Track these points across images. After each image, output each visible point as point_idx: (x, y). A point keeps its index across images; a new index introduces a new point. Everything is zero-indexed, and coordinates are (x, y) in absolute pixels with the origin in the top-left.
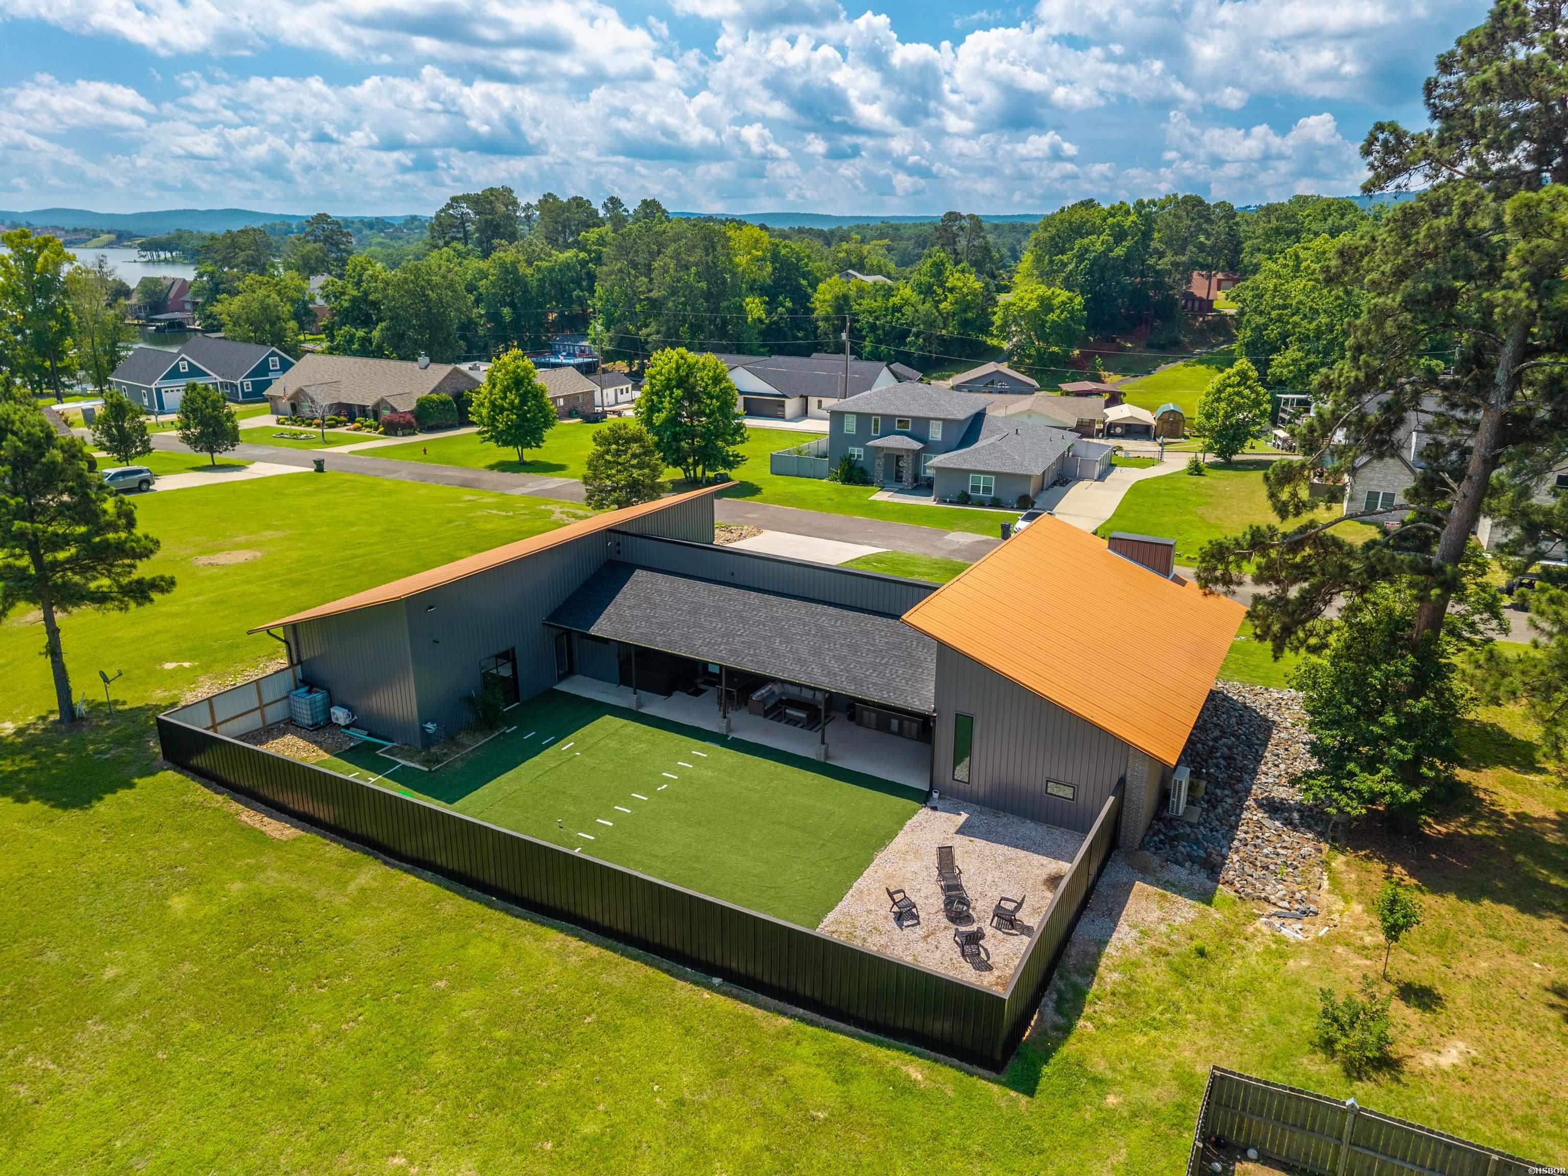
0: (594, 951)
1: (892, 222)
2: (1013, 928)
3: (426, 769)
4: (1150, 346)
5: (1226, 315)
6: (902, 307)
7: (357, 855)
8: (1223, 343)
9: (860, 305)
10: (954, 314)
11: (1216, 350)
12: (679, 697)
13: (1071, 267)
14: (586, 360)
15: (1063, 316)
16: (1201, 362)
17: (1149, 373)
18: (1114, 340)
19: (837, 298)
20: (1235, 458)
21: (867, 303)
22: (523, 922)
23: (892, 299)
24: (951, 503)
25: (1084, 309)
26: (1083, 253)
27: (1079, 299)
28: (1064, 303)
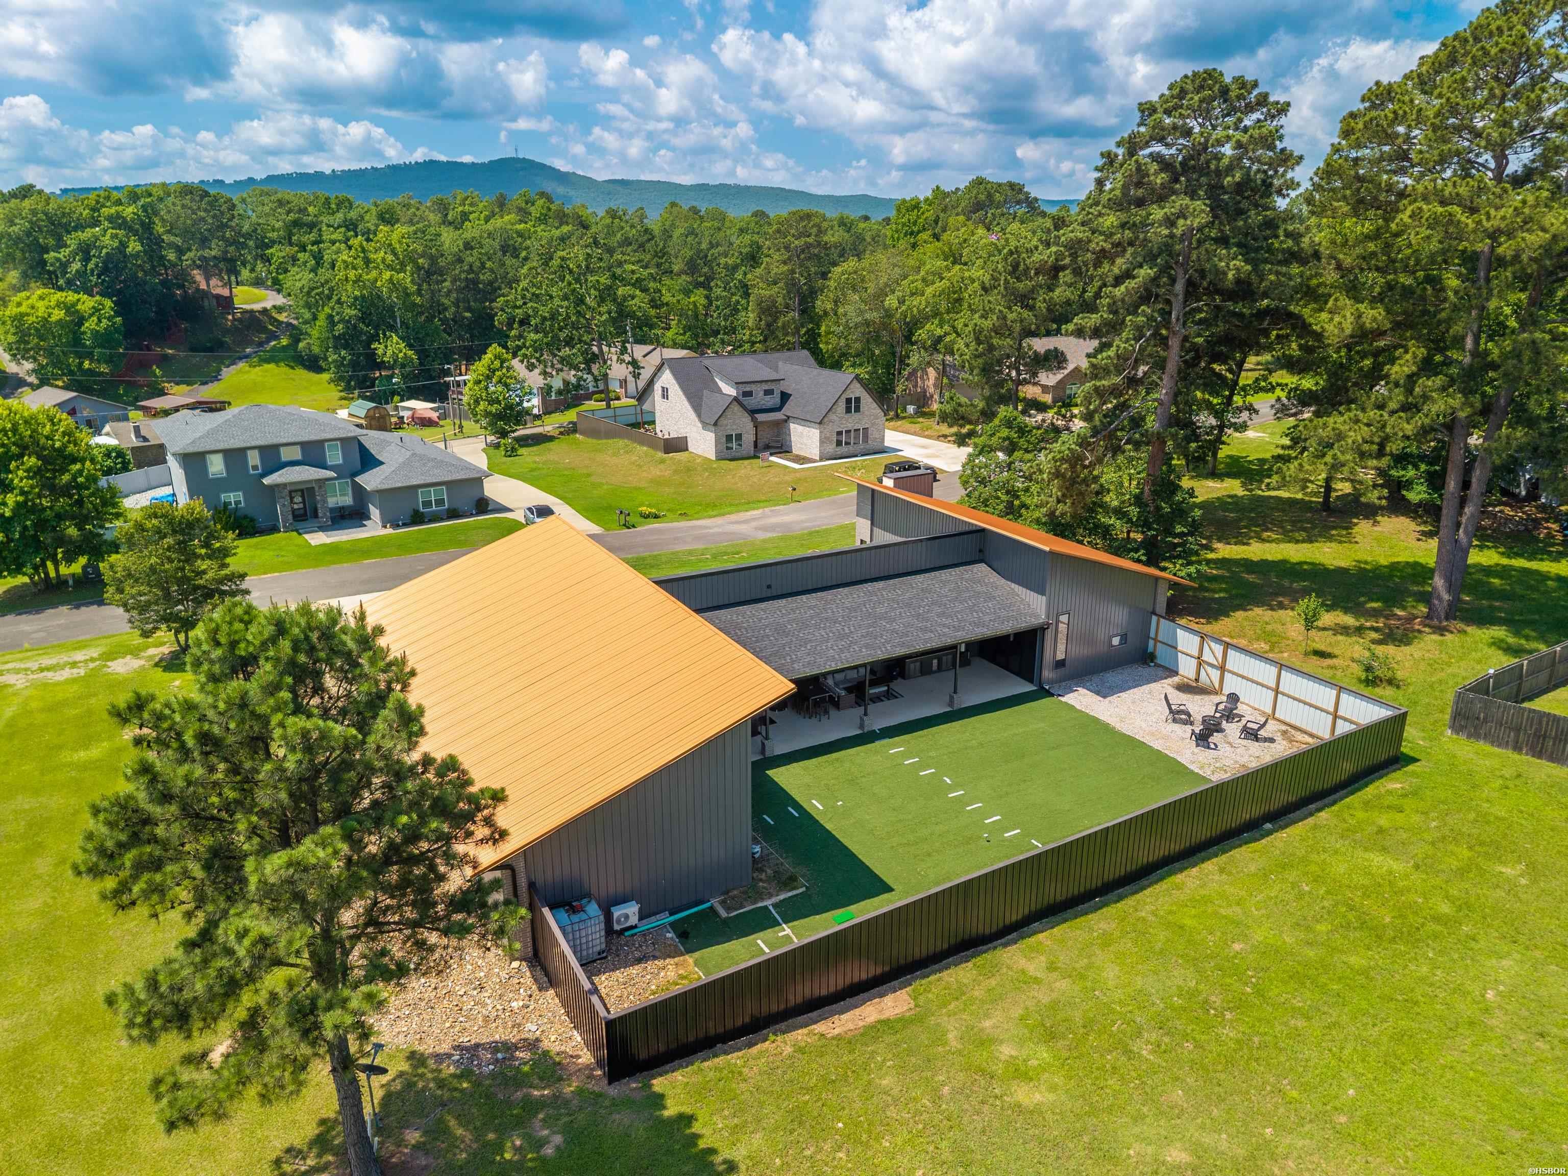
5: (253, 311)
11: (268, 347)
13: (75, 267)
15: (101, 325)
17: (217, 378)
18: (148, 347)
24: (405, 525)
25: (117, 314)
26: (85, 251)
27: (108, 303)
28: (96, 310)
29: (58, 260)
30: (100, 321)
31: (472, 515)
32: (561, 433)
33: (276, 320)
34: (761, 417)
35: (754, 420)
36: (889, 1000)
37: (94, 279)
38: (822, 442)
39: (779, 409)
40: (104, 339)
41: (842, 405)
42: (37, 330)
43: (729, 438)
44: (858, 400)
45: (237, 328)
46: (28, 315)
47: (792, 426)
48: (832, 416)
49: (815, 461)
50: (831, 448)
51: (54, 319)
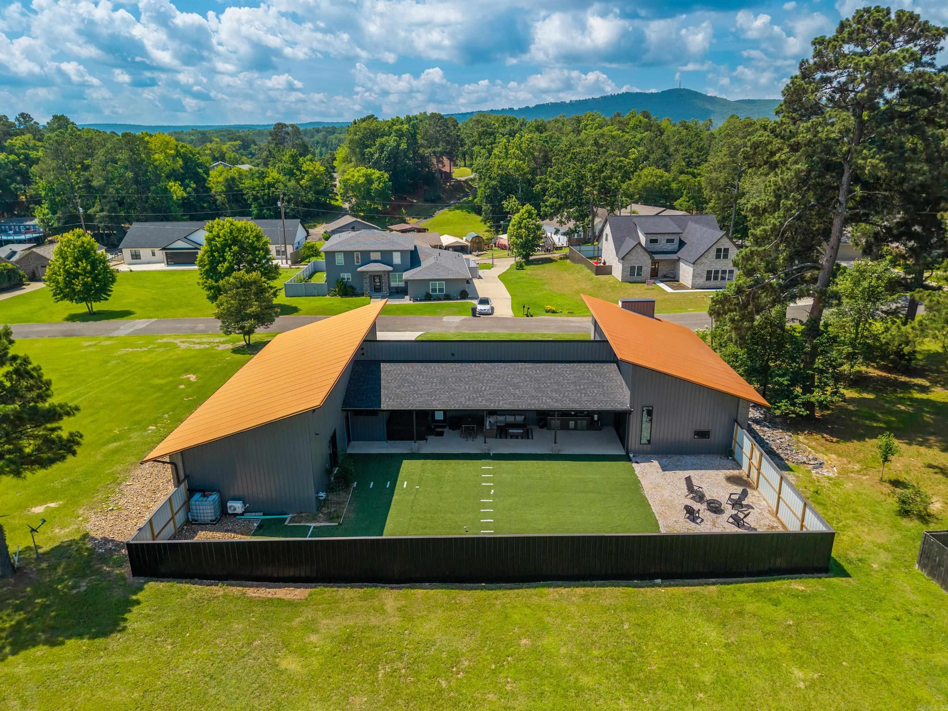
0: (580, 591)
1: (199, 129)
2: (742, 508)
3: (337, 524)
4: (426, 201)
5: (460, 181)
6: (274, 184)
7: (369, 590)
8: (464, 197)
9: (244, 183)
10: (310, 187)
11: (462, 201)
12: (431, 438)
13: (376, 156)
14: (35, 235)
15: (380, 186)
16: (458, 208)
17: (432, 216)
18: (405, 198)
19: (227, 180)
20: (531, 258)
21: (247, 183)
22: (520, 591)
23: (266, 180)
24: (421, 300)
25: (390, 180)
26: (382, 147)
27: (386, 175)
28: (379, 178)
29: (370, 152)
30: (379, 183)
31: (457, 299)
32: (561, 259)
33: (471, 186)
34: (657, 257)
35: (652, 258)
36: (298, 591)
37: (383, 162)
38: (694, 276)
39: (675, 252)
40: (382, 194)
41: (713, 252)
42: (352, 187)
43: (632, 268)
44: (726, 250)
45: (451, 190)
46: (350, 180)
47: (681, 264)
48: (703, 260)
49: (688, 289)
50: (702, 281)
51: (360, 182)
